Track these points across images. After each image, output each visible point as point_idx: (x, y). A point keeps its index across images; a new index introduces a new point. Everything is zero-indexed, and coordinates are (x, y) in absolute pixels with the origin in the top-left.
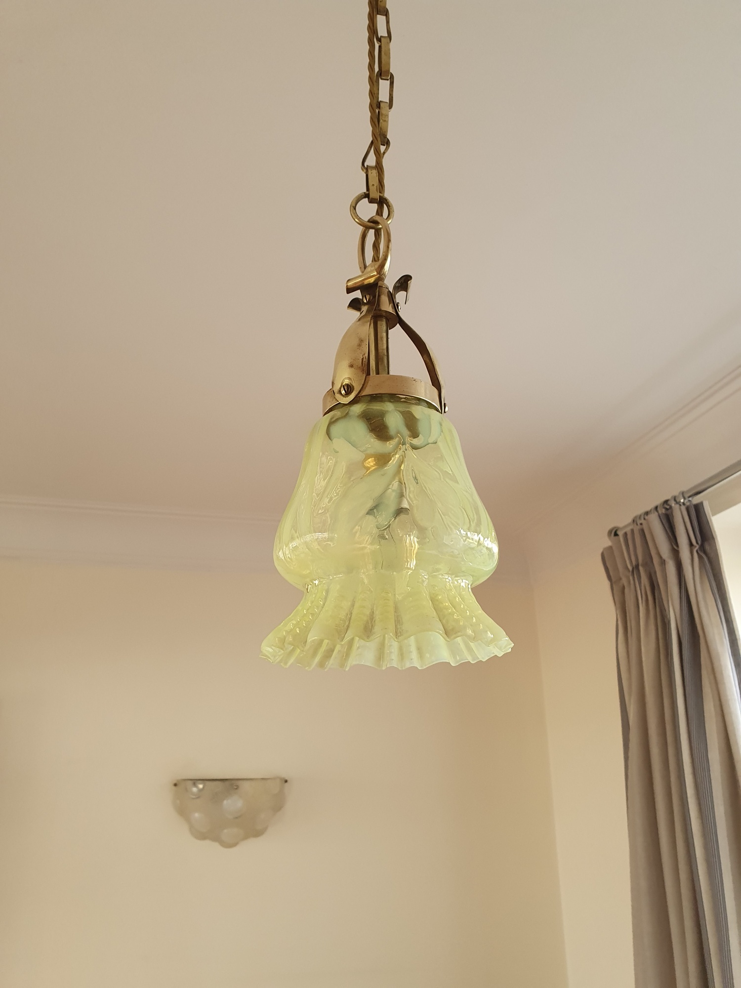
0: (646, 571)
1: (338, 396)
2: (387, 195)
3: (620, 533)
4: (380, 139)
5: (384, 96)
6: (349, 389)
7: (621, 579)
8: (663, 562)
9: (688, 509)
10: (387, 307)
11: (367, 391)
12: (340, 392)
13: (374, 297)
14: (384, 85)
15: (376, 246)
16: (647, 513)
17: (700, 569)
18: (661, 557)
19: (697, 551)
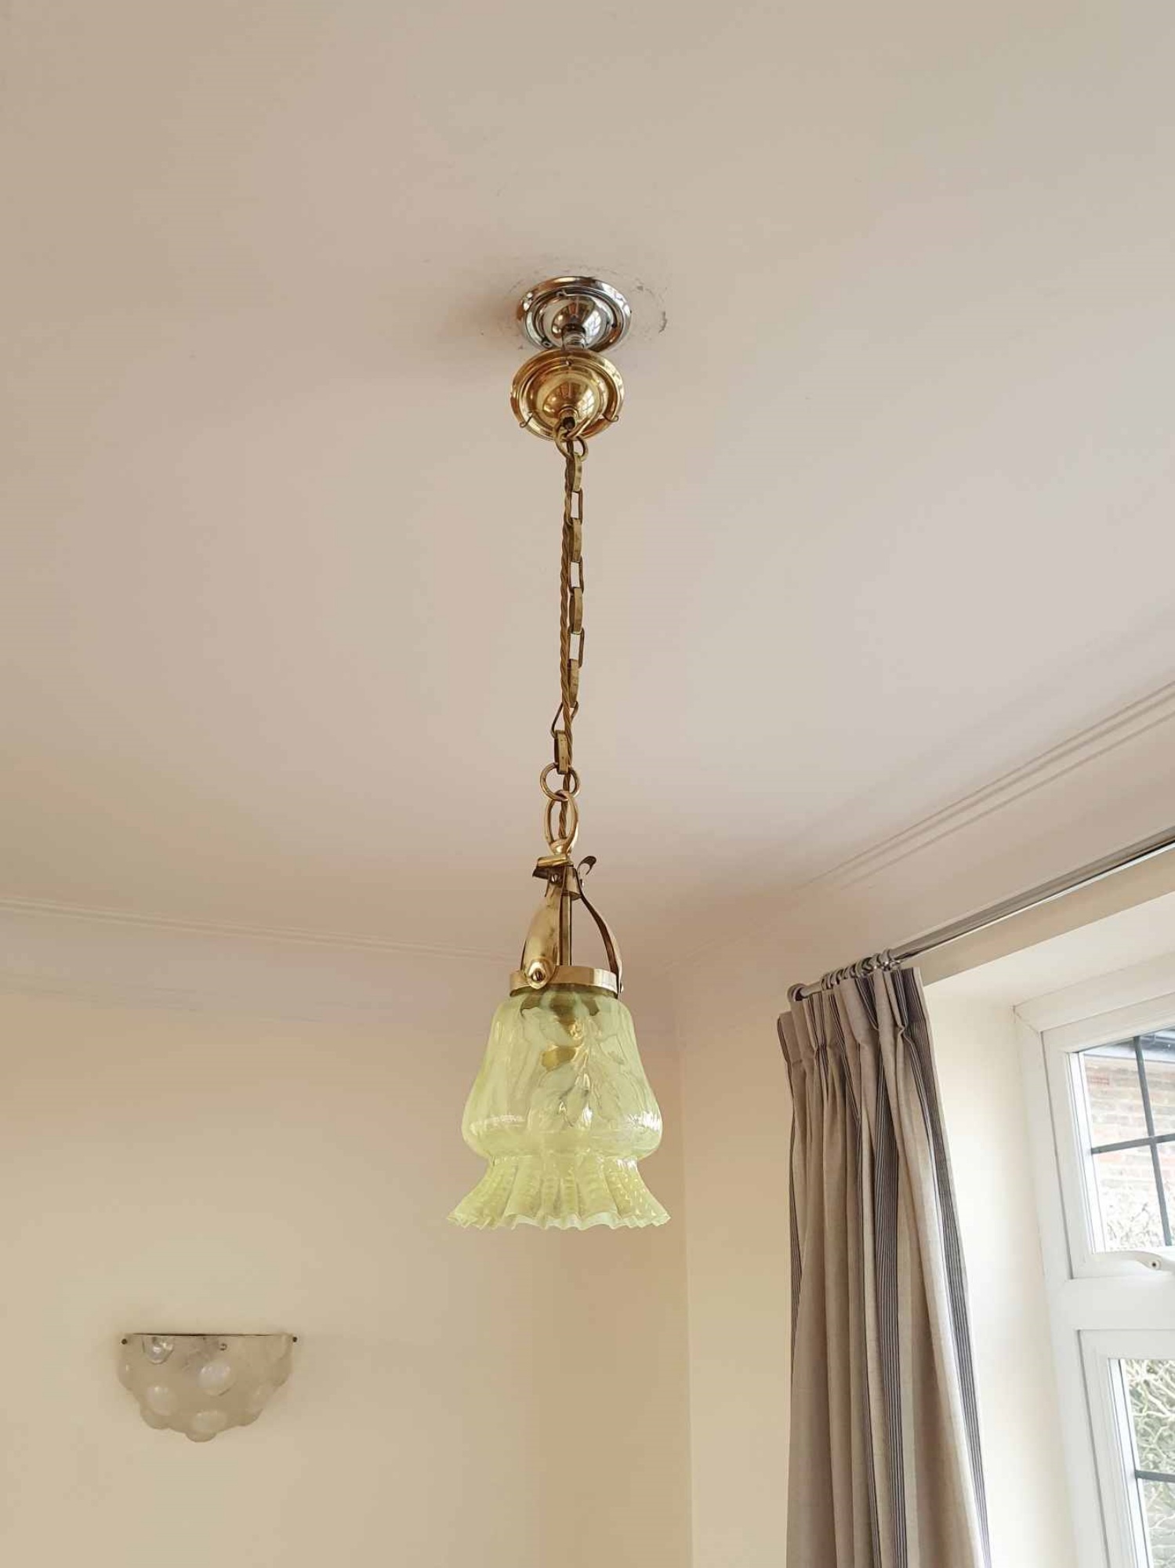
0: (835, 1054)
1: (529, 980)
2: (574, 766)
3: (803, 994)
4: (570, 702)
5: (574, 655)
6: (540, 976)
7: (801, 1062)
8: (857, 1047)
9: (893, 975)
10: (573, 887)
11: (557, 980)
12: (532, 977)
13: (562, 877)
14: (575, 638)
15: (562, 819)
16: (841, 972)
17: (905, 1057)
18: (855, 1041)
19: (902, 1035)
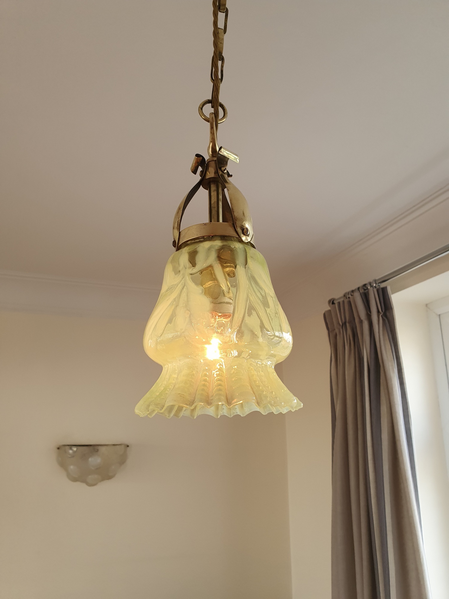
0: (350, 325)
3: (335, 302)
4: (218, 57)
7: (334, 330)
9: (378, 290)
16: (353, 291)
17: (383, 326)
18: (360, 318)
19: (382, 316)
